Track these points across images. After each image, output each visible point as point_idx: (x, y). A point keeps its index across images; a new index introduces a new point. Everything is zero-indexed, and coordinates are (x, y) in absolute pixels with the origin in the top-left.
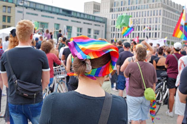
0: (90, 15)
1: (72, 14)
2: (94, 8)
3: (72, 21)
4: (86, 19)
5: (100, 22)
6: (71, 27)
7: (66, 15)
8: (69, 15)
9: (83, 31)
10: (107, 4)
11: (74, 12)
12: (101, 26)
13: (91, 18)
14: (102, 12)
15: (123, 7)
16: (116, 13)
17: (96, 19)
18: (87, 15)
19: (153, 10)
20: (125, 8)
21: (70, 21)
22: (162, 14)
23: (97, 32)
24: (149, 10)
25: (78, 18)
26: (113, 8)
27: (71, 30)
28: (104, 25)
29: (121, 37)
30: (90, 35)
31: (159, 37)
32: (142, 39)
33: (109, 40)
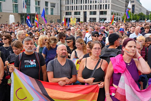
6: (30, 0)
27: (30, 3)
29: (74, 10)
30: (48, 8)
31: (109, 9)
32: (94, 10)
33: (64, 12)
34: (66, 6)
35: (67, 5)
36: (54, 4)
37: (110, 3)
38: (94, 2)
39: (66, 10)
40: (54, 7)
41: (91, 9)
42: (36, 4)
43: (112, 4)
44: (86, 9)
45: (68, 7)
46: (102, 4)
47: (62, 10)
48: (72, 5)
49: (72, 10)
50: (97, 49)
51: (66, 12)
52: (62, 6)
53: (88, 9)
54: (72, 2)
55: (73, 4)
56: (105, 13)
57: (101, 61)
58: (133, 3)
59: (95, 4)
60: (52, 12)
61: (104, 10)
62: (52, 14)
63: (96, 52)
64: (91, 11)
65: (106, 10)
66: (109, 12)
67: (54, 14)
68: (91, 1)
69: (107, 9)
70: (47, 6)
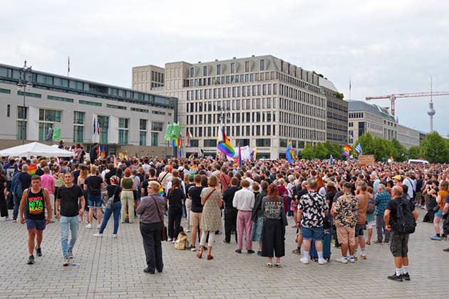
0: (144, 94)
1: (110, 92)
2: (153, 79)
3: (109, 106)
4: (137, 102)
5: (165, 107)
6: (108, 118)
7: (96, 96)
8: (101, 94)
9: (131, 124)
10: (177, 73)
11: (113, 88)
12: (167, 114)
13: (146, 99)
14: (168, 86)
15: (207, 77)
16: (194, 89)
17: (157, 101)
18: (139, 93)
19: (261, 84)
20: (211, 79)
21: (104, 107)
22: (278, 92)
23: (158, 127)
24: (255, 83)
25: (120, 99)
26: (190, 79)
27: (108, 123)
28: (173, 112)
29: (205, 135)
30: (145, 132)
31: (274, 134)
32: (245, 137)
33: (182, 140)
34: (187, 128)
35: (190, 126)
36: (161, 124)
37: (277, 123)
38: (245, 120)
40: (161, 130)
41: (238, 134)
42: (120, 125)
45: (192, 129)
48: (200, 126)
49: (200, 135)
54: (201, 120)
55: (201, 124)
56: (267, 142)
60: (155, 141)
61: (266, 137)
62: (155, 143)
64: (237, 138)
65: (268, 137)
66: (275, 141)
67: (159, 145)
69: (270, 134)
70: (145, 129)
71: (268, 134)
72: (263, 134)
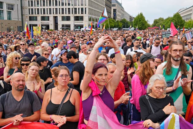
23: (11, 7)
29: (41, 14)
30: (3, 10)
31: (85, 13)
32: (67, 15)
33: (26, 16)
34: (29, 9)
35: (31, 8)
36: (12, 5)
37: (87, 7)
38: (67, 5)
39: (29, 14)
40: (12, 9)
41: (63, 13)
43: (90, 7)
44: (56, 13)
45: (32, 9)
46: (77, 7)
47: (23, 14)
48: (38, 8)
49: (38, 13)
50: (64, 77)
51: (29, 17)
52: (24, 9)
53: (60, 13)
54: (38, 4)
55: (38, 6)
56: (82, 18)
57: (70, 92)
58: (114, 7)
59: (68, 7)
60: (9, 17)
61: (80, 15)
62: (9, 18)
63: (64, 80)
64: (63, 15)
65: (82, 15)
67: (12, 19)
68: (63, 3)
69: (83, 13)
70: (2, 8)
71: (82, 13)
72: (79, 13)
